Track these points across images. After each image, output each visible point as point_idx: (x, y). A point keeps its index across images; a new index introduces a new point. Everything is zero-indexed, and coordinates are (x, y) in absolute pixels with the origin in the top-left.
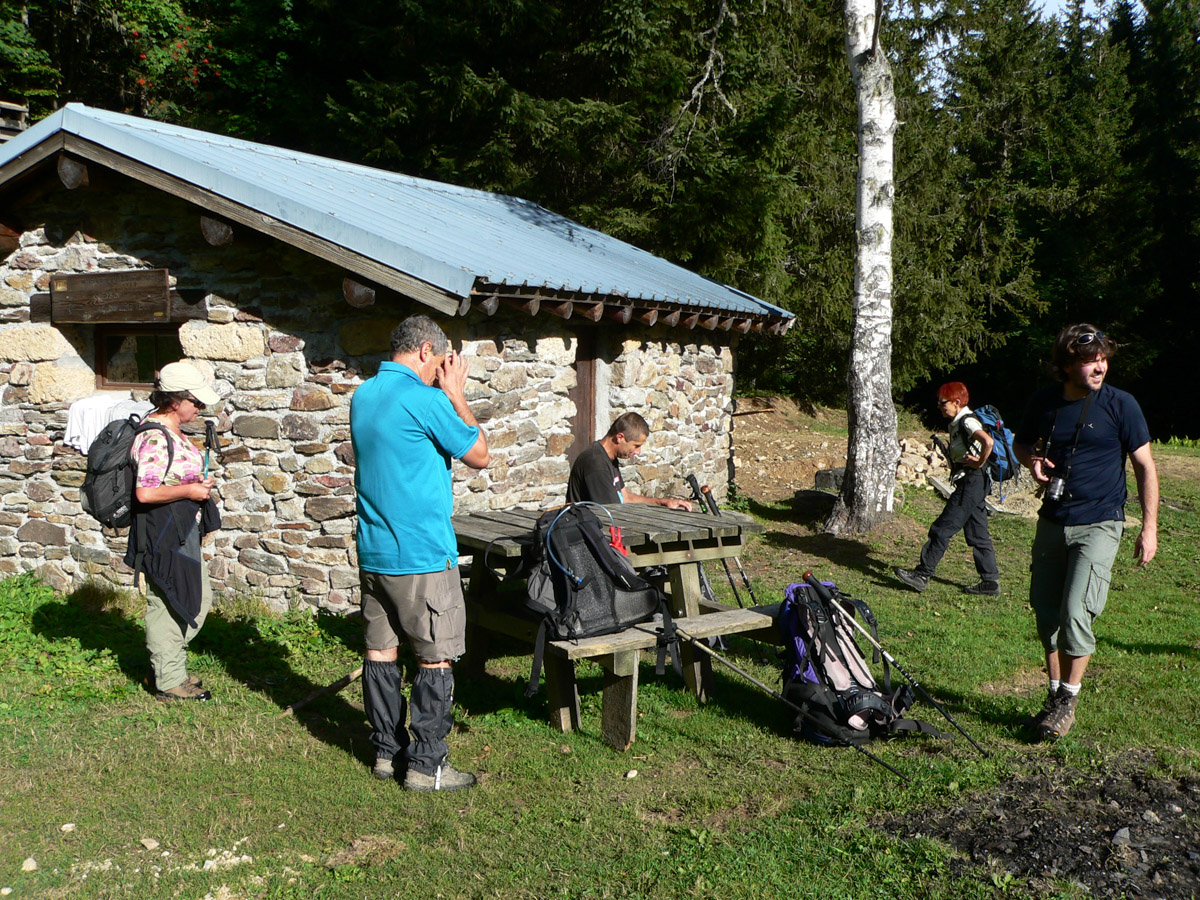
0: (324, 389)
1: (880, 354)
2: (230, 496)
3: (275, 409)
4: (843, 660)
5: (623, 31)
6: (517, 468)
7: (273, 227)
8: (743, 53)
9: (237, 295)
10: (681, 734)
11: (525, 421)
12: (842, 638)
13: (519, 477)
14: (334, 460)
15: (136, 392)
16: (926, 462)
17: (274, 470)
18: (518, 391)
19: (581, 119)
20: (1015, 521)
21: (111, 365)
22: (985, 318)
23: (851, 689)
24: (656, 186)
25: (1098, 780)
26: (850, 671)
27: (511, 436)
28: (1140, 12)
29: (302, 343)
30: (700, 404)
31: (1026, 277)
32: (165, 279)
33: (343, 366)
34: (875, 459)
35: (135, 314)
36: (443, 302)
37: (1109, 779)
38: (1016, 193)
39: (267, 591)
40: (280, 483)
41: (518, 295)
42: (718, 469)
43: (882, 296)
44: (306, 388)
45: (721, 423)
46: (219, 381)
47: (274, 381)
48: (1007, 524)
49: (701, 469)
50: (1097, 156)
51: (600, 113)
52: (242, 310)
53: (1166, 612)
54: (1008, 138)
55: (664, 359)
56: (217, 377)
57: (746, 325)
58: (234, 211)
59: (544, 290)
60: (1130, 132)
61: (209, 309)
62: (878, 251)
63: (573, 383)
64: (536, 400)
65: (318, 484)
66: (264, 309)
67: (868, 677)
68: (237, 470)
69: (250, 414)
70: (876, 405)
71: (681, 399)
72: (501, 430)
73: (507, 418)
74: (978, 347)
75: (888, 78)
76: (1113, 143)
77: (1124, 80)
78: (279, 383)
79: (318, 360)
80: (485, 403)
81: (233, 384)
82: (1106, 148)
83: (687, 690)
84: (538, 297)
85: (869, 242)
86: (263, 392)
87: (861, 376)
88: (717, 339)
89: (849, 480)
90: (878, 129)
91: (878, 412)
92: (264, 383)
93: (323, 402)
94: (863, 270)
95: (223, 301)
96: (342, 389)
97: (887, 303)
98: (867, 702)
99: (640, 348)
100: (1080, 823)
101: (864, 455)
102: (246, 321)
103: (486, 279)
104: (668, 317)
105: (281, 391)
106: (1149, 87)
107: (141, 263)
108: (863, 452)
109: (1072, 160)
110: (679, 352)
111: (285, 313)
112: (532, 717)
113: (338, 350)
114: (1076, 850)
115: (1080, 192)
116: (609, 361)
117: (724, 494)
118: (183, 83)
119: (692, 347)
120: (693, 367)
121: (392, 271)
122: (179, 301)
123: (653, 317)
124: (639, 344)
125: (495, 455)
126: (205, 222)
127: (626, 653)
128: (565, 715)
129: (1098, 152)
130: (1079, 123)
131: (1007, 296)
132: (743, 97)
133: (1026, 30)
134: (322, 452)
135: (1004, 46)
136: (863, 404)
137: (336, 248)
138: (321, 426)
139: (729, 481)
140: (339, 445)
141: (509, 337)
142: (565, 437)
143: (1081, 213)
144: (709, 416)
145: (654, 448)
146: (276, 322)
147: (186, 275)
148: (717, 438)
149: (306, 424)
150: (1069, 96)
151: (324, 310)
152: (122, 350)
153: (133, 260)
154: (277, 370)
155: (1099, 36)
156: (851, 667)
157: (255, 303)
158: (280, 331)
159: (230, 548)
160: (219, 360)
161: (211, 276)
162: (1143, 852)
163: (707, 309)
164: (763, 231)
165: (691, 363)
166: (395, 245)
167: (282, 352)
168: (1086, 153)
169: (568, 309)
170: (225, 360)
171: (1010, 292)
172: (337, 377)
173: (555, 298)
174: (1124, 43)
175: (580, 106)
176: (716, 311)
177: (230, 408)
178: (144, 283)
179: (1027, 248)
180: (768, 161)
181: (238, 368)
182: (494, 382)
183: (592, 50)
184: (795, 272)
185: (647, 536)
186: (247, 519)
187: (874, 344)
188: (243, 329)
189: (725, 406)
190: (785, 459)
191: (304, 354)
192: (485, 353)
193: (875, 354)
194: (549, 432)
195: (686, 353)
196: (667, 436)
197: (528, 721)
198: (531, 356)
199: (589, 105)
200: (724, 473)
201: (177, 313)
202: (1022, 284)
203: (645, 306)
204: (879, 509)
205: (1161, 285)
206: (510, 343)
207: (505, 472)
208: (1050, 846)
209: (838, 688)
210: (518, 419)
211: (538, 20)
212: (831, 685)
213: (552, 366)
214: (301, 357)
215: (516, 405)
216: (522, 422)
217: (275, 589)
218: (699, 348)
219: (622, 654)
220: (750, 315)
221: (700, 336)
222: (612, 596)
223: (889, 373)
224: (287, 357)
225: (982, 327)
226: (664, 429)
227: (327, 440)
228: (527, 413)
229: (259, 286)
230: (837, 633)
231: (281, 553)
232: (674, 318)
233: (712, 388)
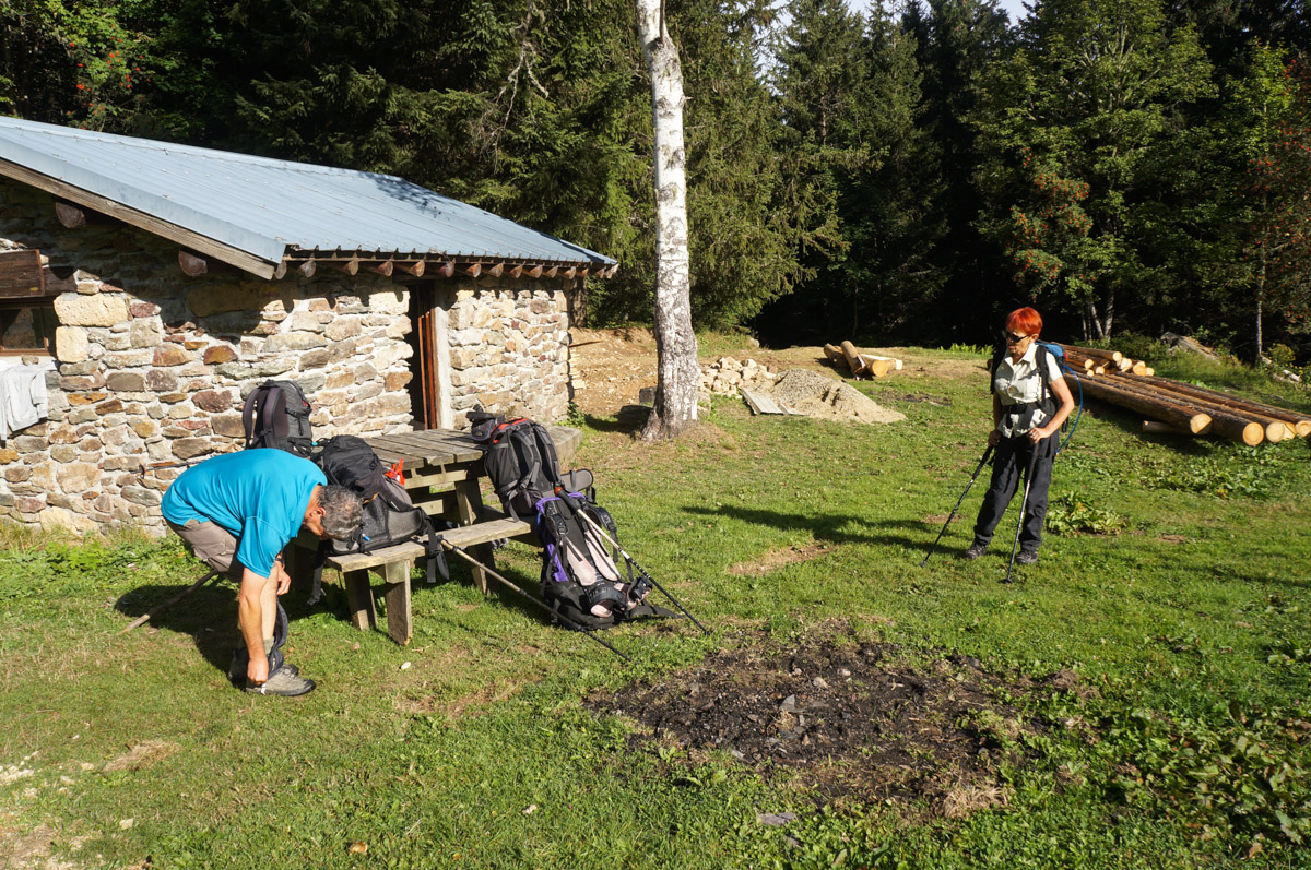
0: (179, 346)
1: (679, 291)
2: (109, 442)
3: (140, 366)
4: (590, 558)
5: (479, 32)
6: (358, 403)
7: (116, 210)
8: (585, 47)
9: (100, 271)
10: (461, 626)
11: (362, 364)
12: (590, 540)
13: (360, 411)
14: (192, 406)
15: (26, 357)
16: (739, 375)
17: (144, 418)
18: (353, 339)
19: (449, 107)
20: (802, 422)
21: (9, 334)
22: (798, 256)
23: (596, 583)
24: (513, 160)
25: (792, 650)
26: (596, 568)
27: (348, 377)
28: (926, 9)
29: (158, 309)
30: (536, 340)
31: (832, 221)
32: (36, 259)
33: (193, 326)
34: (679, 378)
35: (14, 290)
36: (260, 268)
37: (802, 648)
38: (819, 154)
39: (147, 520)
40: (149, 429)
41: (334, 258)
42: (558, 390)
43: (679, 242)
44: (164, 347)
45: (558, 354)
46: (92, 344)
47: (137, 342)
48: (795, 424)
49: (541, 393)
50: (895, 123)
51: (463, 102)
52: (106, 282)
53: (910, 492)
54: (825, 111)
55: (497, 304)
56: (90, 341)
57: (572, 272)
58: (82, 197)
59: (359, 253)
60: (920, 104)
61: (78, 283)
62: (674, 206)
63: (409, 329)
64: (372, 345)
65: (181, 428)
66: (124, 281)
67: (613, 571)
68: (114, 420)
69: (120, 372)
70: (678, 333)
71: (516, 336)
72: (338, 373)
73: (344, 362)
74: (795, 281)
75: (675, 61)
76: (907, 112)
77: (914, 62)
78: (142, 344)
79: (173, 322)
80: (321, 351)
81: (104, 346)
82: (901, 117)
83: (475, 586)
84: (355, 259)
85: (666, 198)
86: (129, 352)
87: (665, 310)
88: (550, 285)
89: (660, 394)
90: (669, 104)
91: (680, 339)
92: (129, 345)
93: (179, 358)
94: (662, 222)
95: (89, 276)
96: (194, 346)
97: (684, 249)
98: (605, 593)
99: (474, 296)
100: (759, 693)
101: (670, 375)
102: (110, 292)
103: (298, 246)
104: (493, 269)
105: (144, 350)
106: (935, 68)
107: (16, 245)
108: (669, 371)
109: (875, 127)
110: (513, 297)
111: (141, 283)
112: (339, 619)
113: (188, 313)
114: (745, 719)
115: (871, 153)
116: (447, 307)
117: (565, 410)
118: (118, 88)
119: (526, 293)
120: (528, 308)
121: (217, 244)
122: (52, 277)
123: (476, 270)
124: (472, 293)
125: (334, 394)
126: (59, 207)
127: (397, 563)
128: (362, 616)
129: (896, 120)
130: (879, 97)
131: (817, 239)
132: (588, 84)
133: (836, 24)
134: (182, 400)
135: (819, 37)
136: (668, 332)
137: (170, 226)
138: (179, 379)
139: (570, 401)
140: (195, 393)
141: (341, 293)
142: (402, 375)
143: (871, 169)
144: (546, 349)
145: (492, 378)
146: (135, 291)
147: (55, 254)
148: (555, 366)
149: (166, 378)
150: (872, 76)
151: (174, 279)
152: (18, 321)
153: (9, 243)
154: (139, 332)
155: (893, 27)
156: (597, 565)
157: (116, 276)
158: (139, 298)
159: (113, 486)
160: (90, 326)
161: (77, 254)
162: (801, 717)
163: (529, 260)
164: (606, 194)
165: (525, 306)
166: (218, 221)
167: (142, 317)
168: (886, 121)
169: (388, 268)
170: (94, 326)
171: (819, 235)
172: (189, 336)
173: (374, 259)
174: (912, 33)
175: (447, 96)
176: (538, 262)
177: (103, 367)
178: (20, 263)
179: (831, 199)
180: (609, 136)
181: (106, 332)
182: (328, 333)
183: (454, 48)
184: (640, 225)
185: (425, 460)
186: (125, 461)
187: (674, 283)
188: (108, 299)
189: (561, 339)
190: (632, 378)
191: (162, 317)
192: (317, 308)
193: (675, 291)
194: (387, 372)
195: (520, 297)
196: (505, 368)
197: (334, 621)
198: (365, 309)
199: (453, 94)
200: (565, 393)
201: (51, 288)
202: (829, 230)
203: (467, 261)
204: (685, 418)
205: (948, 224)
206: (342, 299)
207: (345, 408)
208: (722, 717)
209: (584, 584)
210: (355, 363)
211: (407, 25)
212: (578, 582)
213: (387, 316)
214: (158, 320)
215: (352, 351)
216: (359, 364)
217: (153, 518)
218: (532, 293)
219: (392, 565)
220: (574, 264)
221: (531, 284)
222: (387, 517)
223: (689, 306)
224: (146, 321)
225: (796, 264)
226: (502, 362)
227: (185, 390)
228: (363, 357)
229: (119, 261)
230: (585, 536)
231: (156, 488)
232: (498, 270)
233: (548, 325)
